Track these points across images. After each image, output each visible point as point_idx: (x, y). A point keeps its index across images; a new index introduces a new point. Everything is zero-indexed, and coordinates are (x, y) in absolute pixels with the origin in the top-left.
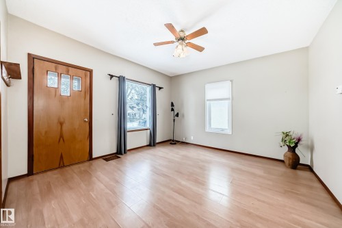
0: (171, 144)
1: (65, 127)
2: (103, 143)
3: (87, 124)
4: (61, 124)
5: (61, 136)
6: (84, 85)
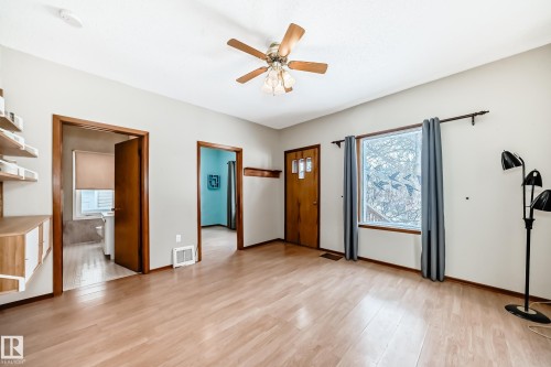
1: (302, 209)
3: (316, 208)
5: (299, 216)
6: (314, 166)
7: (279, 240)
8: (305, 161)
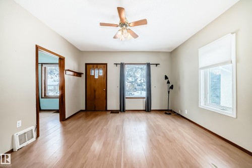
0: (166, 113)
1: (97, 93)
2: (113, 103)
3: (105, 92)
4: (95, 91)
5: (95, 97)
6: (104, 72)
7: (81, 111)
8: (99, 70)
